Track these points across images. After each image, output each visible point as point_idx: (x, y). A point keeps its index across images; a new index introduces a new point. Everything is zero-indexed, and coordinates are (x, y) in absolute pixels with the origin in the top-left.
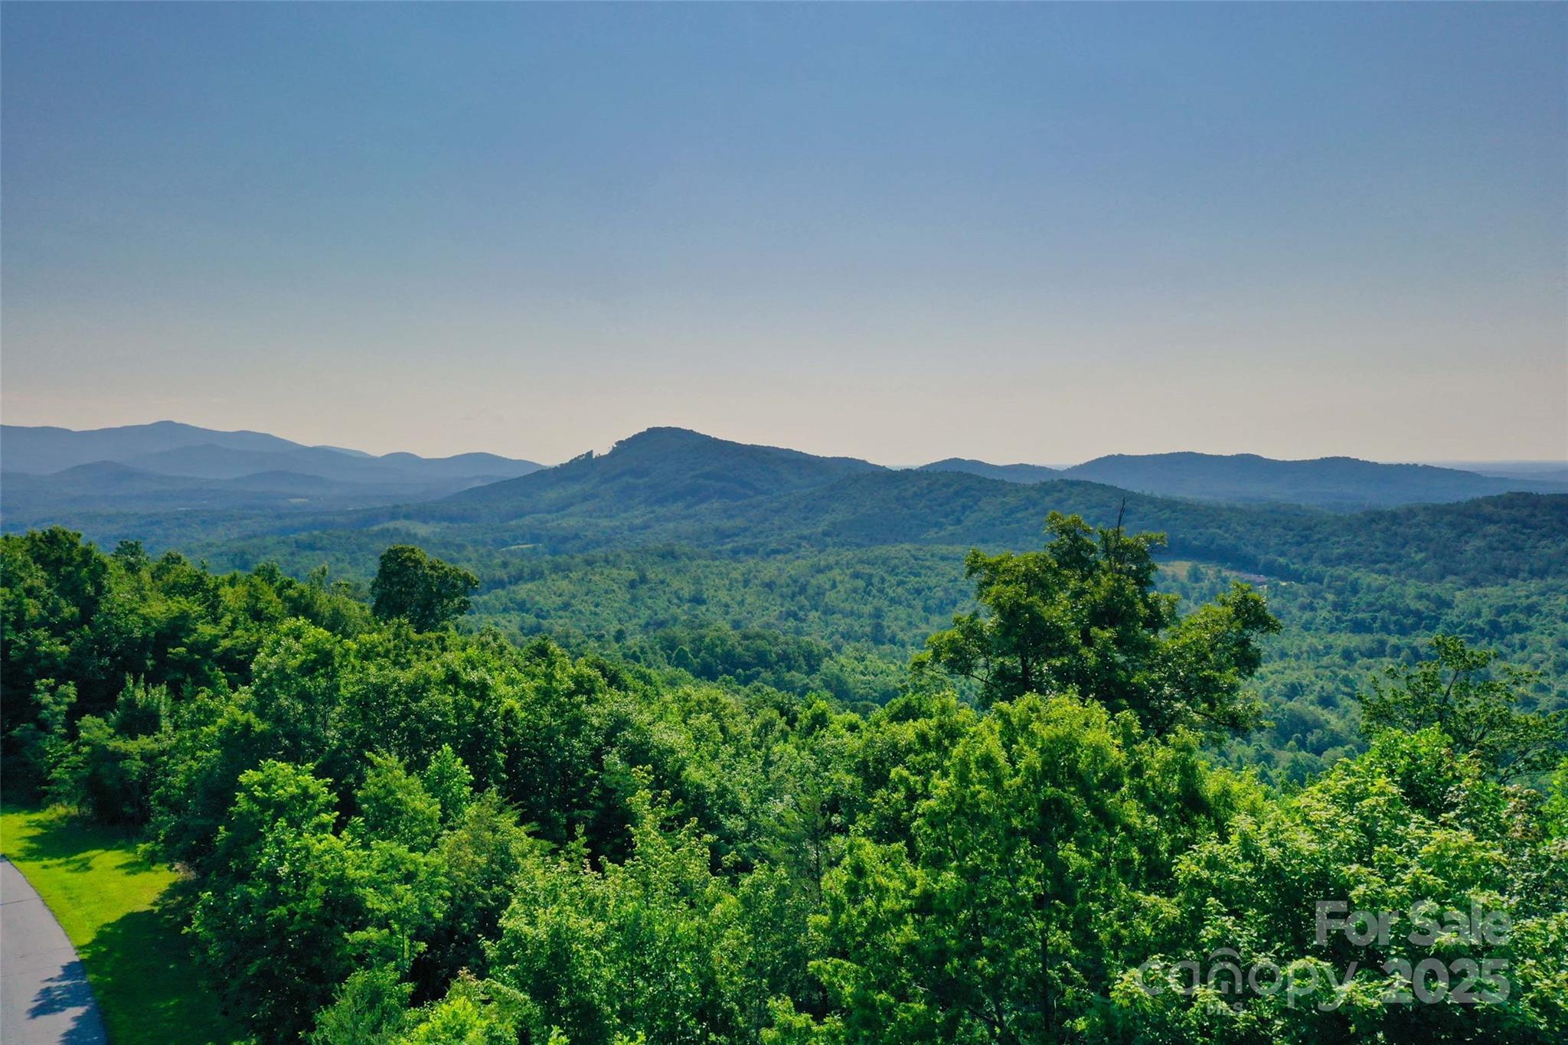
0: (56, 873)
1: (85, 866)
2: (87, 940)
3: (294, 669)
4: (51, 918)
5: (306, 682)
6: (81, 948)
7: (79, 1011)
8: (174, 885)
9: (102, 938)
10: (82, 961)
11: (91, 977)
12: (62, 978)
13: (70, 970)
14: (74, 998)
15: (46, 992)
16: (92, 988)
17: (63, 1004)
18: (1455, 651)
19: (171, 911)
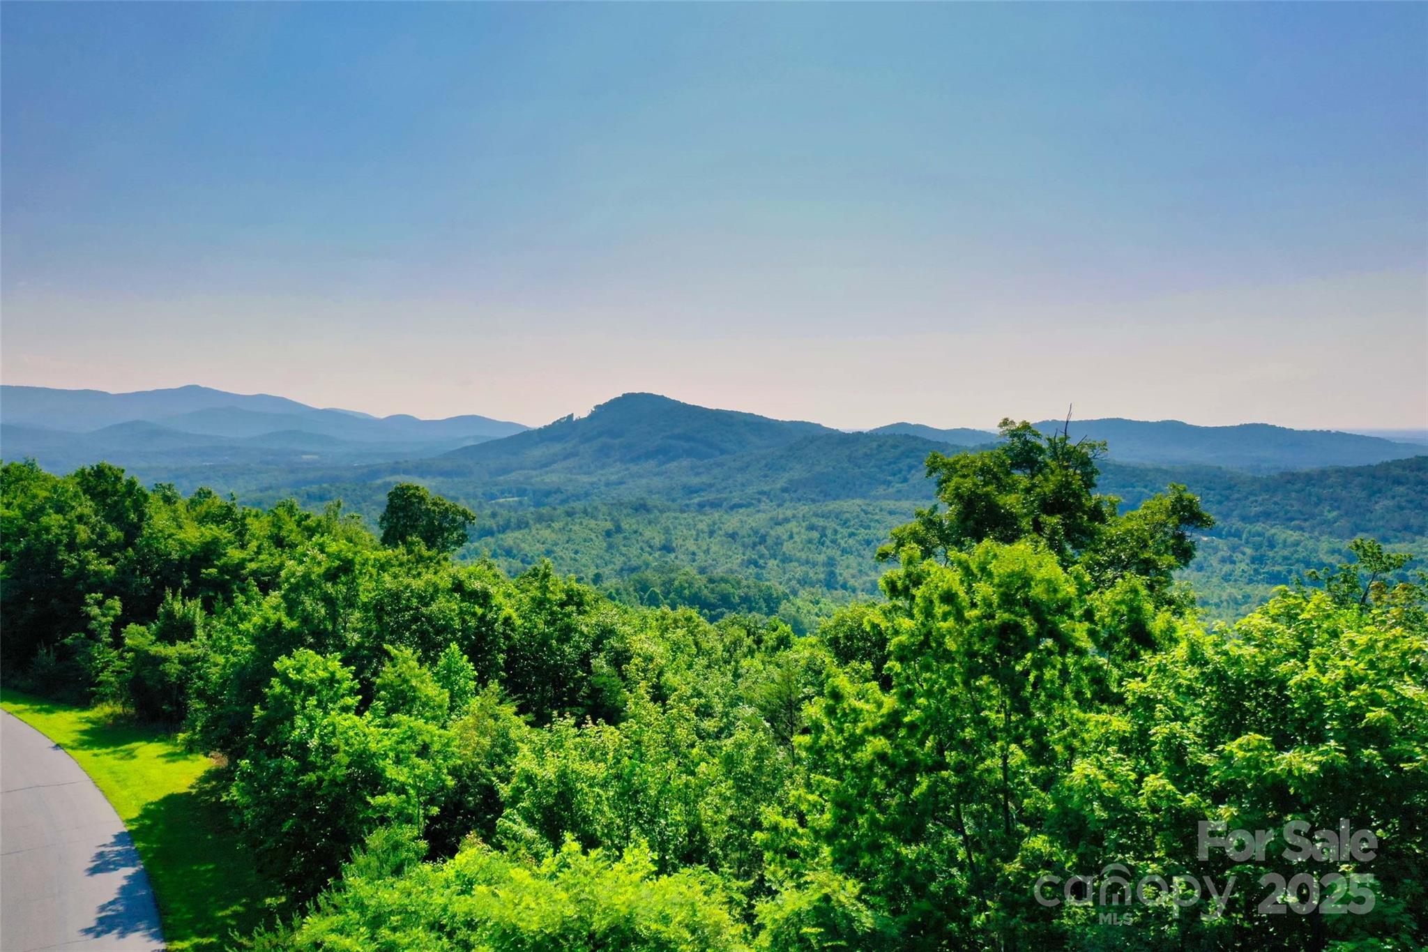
0: (106, 760)
1: (131, 755)
2: (135, 815)
3: (319, 576)
4: (100, 795)
5: (329, 587)
6: (130, 821)
7: (130, 871)
8: (209, 772)
9: (147, 813)
10: (130, 832)
11: (140, 845)
12: (113, 844)
13: (120, 838)
14: (127, 860)
15: (100, 855)
16: (141, 854)
17: (117, 866)
18: (1374, 553)
19: (207, 793)
